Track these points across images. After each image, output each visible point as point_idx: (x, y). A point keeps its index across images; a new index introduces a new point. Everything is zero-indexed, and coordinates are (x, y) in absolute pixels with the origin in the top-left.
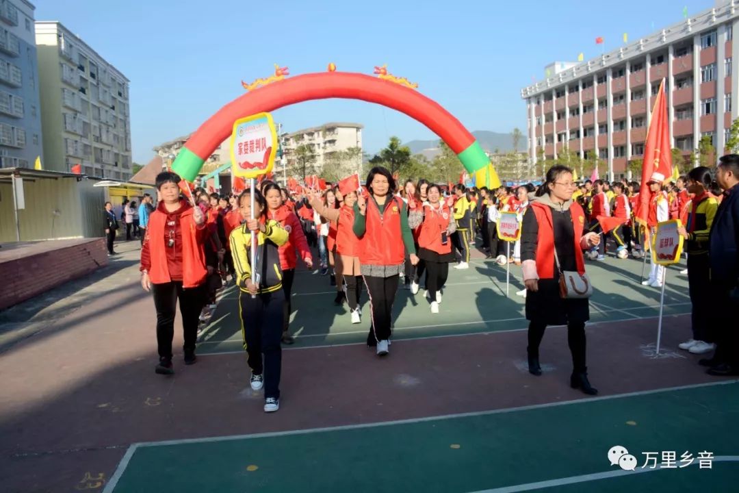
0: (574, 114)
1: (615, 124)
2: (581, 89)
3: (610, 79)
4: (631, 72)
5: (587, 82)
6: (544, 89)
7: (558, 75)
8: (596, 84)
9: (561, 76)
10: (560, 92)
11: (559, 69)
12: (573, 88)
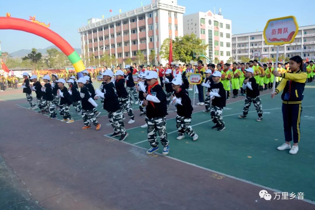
0: (100, 40)
1: (118, 44)
2: (103, 30)
3: (115, 26)
4: (123, 24)
5: (106, 27)
6: (88, 29)
7: (94, 23)
8: (109, 28)
9: (95, 24)
10: (95, 31)
11: (94, 21)
12: (100, 29)
